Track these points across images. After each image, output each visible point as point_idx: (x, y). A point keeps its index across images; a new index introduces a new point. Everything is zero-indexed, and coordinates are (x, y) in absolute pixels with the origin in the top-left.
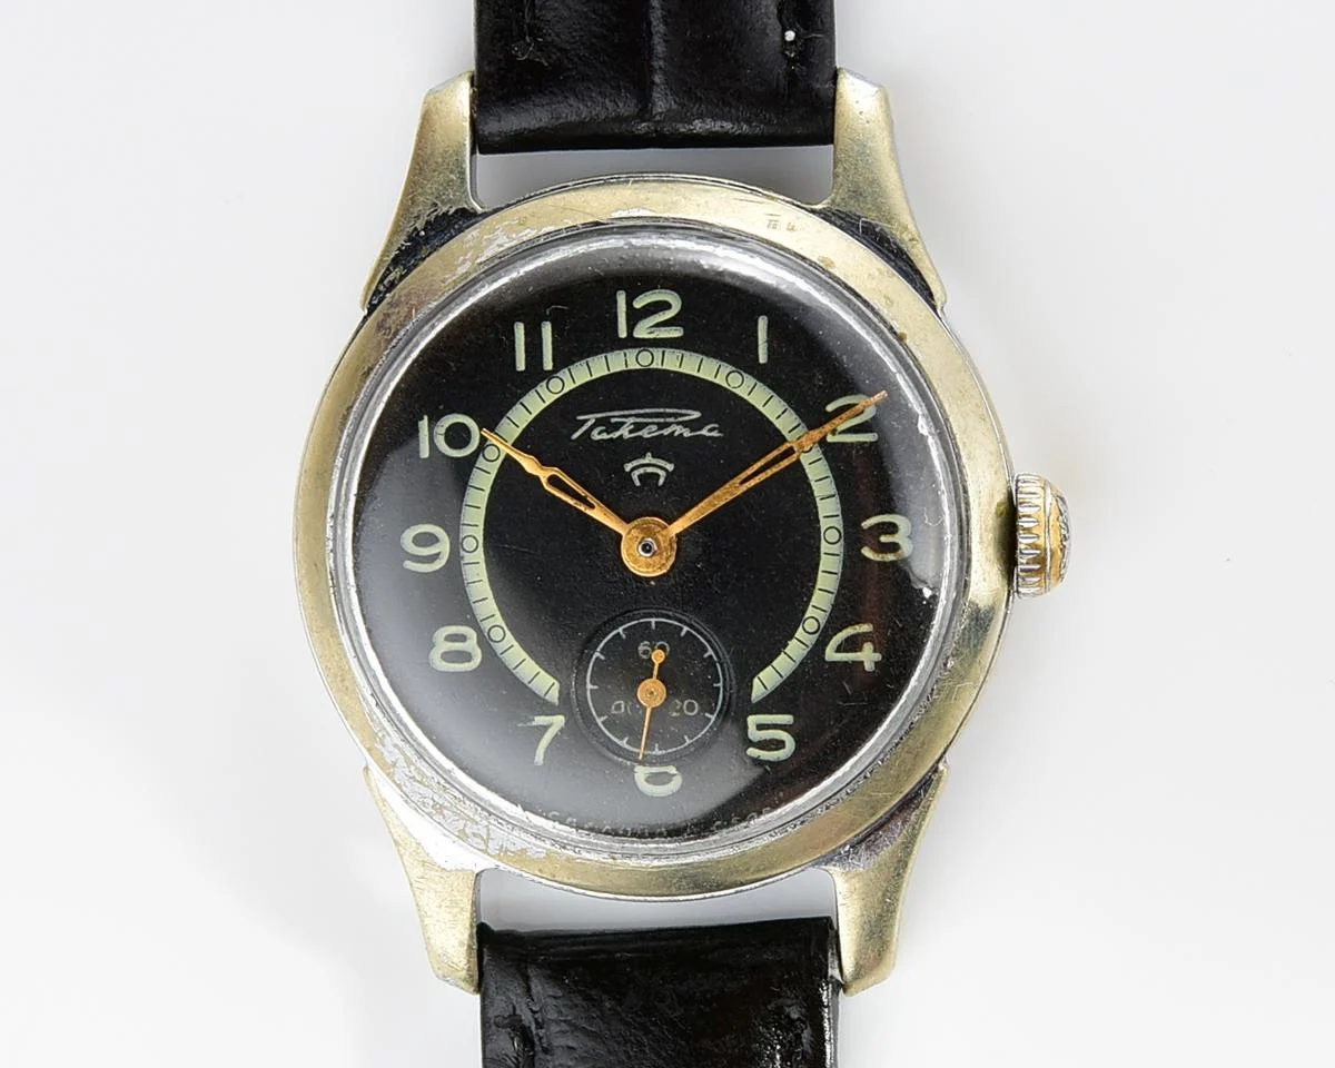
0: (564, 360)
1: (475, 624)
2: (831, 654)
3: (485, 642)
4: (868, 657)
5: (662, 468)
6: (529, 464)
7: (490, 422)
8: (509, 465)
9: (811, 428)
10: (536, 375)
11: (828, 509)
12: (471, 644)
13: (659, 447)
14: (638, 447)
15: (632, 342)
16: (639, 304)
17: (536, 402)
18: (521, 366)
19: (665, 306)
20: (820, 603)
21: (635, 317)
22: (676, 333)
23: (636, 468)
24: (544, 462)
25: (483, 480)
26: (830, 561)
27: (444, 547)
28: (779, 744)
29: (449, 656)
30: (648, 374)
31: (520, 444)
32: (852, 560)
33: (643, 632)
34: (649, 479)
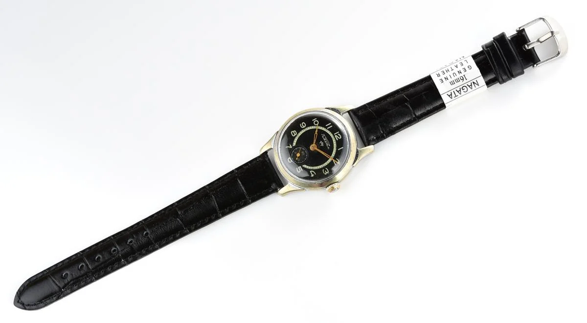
0: (329, 129)
1: (297, 134)
2: (311, 171)
3: (296, 136)
4: (312, 175)
5: (322, 145)
6: (317, 131)
7: (319, 125)
8: (315, 129)
9: (334, 158)
10: (326, 128)
11: (326, 164)
12: (295, 135)
13: (325, 144)
14: (323, 141)
15: (334, 136)
16: (339, 134)
17: (323, 129)
18: (327, 125)
19: (339, 137)
20: (316, 168)
21: (337, 134)
22: (337, 139)
23: (321, 142)
24: (317, 133)
25: (313, 127)
26: (318, 167)
27: (304, 127)
28: (299, 171)
29: (293, 133)
30: (331, 139)
31: (318, 129)
32: (322, 169)
33: (304, 151)
34: (321, 144)
